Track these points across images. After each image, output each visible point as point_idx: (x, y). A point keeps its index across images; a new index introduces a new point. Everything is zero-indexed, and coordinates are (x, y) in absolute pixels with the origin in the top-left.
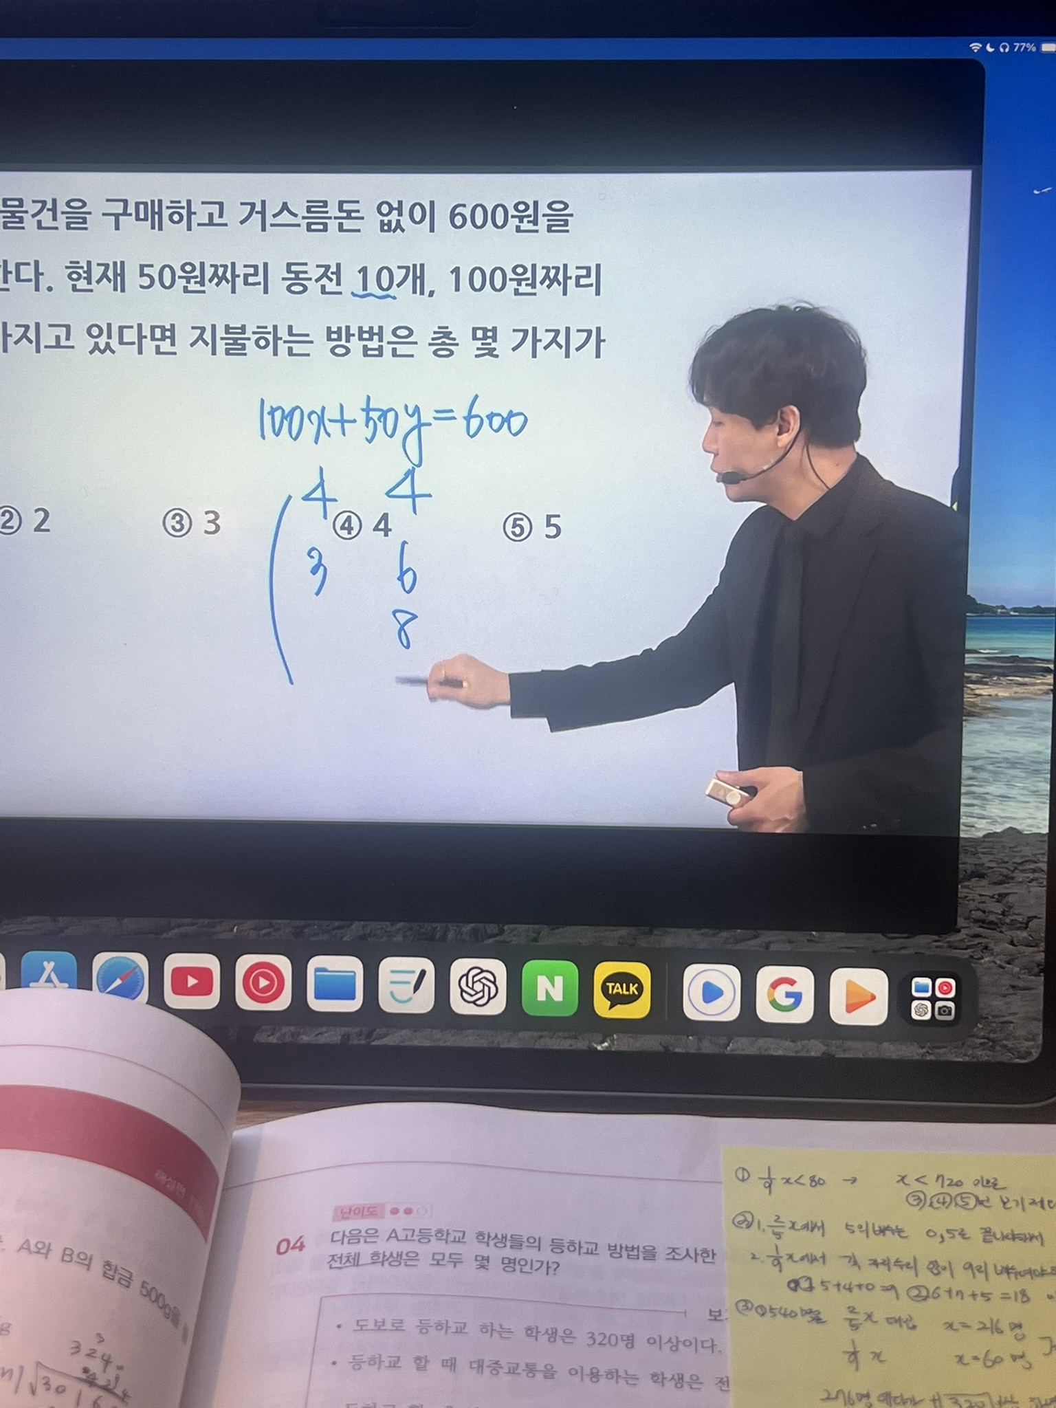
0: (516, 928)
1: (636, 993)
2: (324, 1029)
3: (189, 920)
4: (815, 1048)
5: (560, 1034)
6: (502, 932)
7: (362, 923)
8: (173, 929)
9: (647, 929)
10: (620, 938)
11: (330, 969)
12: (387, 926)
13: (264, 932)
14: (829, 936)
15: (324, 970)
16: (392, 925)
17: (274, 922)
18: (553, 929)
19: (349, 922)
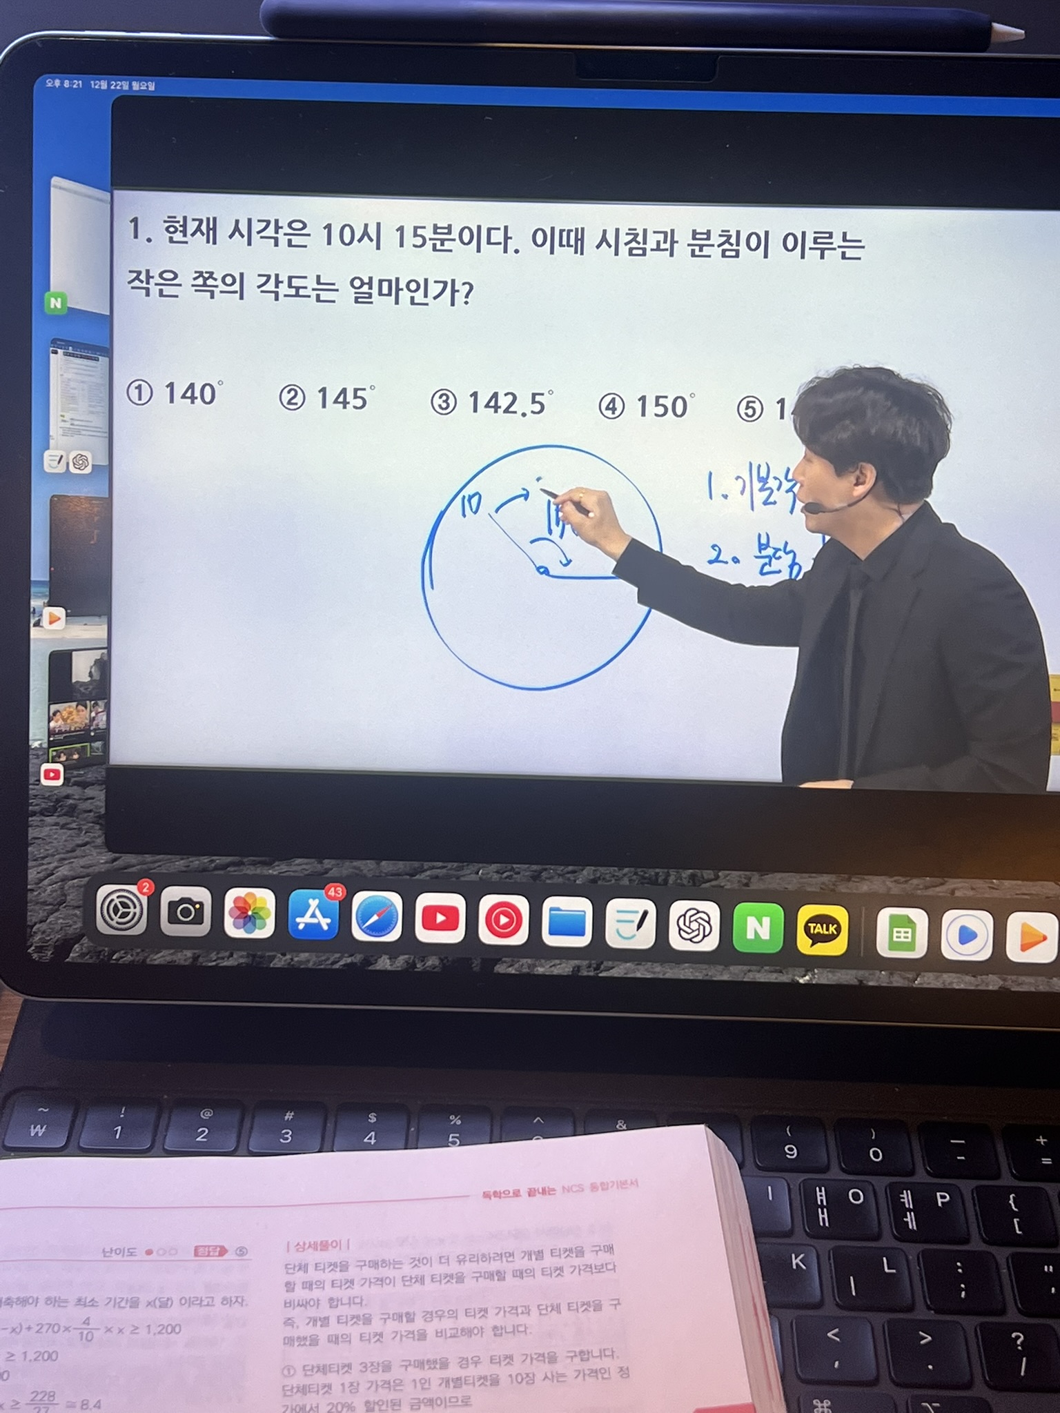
0: (729, 874)
1: (835, 933)
2: (557, 961)
3: (440, 864)
4: (993, 983)
5: (767, 968)
6: (717, 878)
7: (593, 868)
8: (426, 870)
9: (846, 876)
10: (823, 883)
11: (563, 909)
12: (615, 870)
13: (505, 875)
14: (1007, 883)
15: (558, 909)
16: (619, 870)
17: (515, 866)
18: (762, 876)
19: (581, 867)
